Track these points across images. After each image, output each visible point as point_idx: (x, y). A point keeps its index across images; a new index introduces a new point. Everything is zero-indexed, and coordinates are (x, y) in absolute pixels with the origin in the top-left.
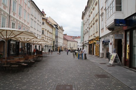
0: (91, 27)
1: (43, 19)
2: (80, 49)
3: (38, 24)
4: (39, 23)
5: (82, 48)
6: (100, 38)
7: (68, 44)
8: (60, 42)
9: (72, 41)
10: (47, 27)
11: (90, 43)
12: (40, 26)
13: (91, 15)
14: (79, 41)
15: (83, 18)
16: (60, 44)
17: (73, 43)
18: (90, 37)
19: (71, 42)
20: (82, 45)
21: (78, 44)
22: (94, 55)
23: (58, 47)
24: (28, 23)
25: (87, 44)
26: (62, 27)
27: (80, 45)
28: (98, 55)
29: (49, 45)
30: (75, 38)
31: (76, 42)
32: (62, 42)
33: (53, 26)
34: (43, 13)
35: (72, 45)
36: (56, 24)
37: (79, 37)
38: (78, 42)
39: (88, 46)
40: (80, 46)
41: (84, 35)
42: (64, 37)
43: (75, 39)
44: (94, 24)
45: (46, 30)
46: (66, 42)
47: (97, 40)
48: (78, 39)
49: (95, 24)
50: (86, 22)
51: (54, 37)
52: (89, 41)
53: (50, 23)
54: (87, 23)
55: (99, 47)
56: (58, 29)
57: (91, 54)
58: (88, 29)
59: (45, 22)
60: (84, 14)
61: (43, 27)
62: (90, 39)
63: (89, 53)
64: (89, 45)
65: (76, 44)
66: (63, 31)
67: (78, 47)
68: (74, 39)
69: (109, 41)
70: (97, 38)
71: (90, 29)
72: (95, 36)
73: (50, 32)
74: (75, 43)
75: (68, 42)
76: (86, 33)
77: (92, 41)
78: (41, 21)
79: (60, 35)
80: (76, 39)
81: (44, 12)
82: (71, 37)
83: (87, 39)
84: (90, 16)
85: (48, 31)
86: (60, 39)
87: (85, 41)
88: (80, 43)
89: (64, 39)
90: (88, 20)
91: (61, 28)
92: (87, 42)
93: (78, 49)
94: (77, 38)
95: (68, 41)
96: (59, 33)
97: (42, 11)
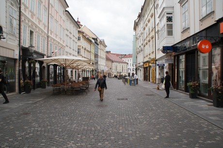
0: (147, 44)
1: (79, 32)
2: (131, 75)
3: (74, 41)
4: (74, 39)
5: (135, 73)
6: (156, 61)
7: (113, 66)
8: (101, 63)
9: (119, 62)
10: (83, 43)
11: (145, 66)
12: (76, 43)
13: (147, 29)
14: (130, 61)
15: (135, 29)
16: (101, 66)
17: (121, 64)
18: (145, 57)
19: (117, 64)
20: (135, 68)
21: (129, 67)
22: (150, 81)
23: (98, 72)
24: (64, 41)
25: (141, 67)
26: (104, 41)
27: (132, 67)
28: (155, 81)
29: (87, 69)
30: (123, 57)
31: (125, 63)
32: (105, 64)
33: (91, 41)
34: (78, 23)
35: (119, 68)
36: (95, 37)
37: (130, 56)
38: (128, 64)
39: (142, 69)
40: (132, 70)
41: (138, 54)
42: (106, 56)
43: (123, 59)
44: (149, 41)
45: (83, 48)
46: (110, 63)
47: (153, 63)
48: (129, 59)
49: (151, 41)
50: (140, 36)
51: (93, 58)
52: (144, 63)
53: (87, 37)
54: (141, 38)
55: (156, 71)
56: (98, 45)
57: (147, 80)
58: (143, 47)
59: (81, 36)
60: (136, 25)
61: (79, 43)
62: (145, 60)
63: (144, 80)
64: (145, 68)
65: (125, 67)
66: (106, 46)
67: (129, 70)
68: (121, 58)
69: (164, 65)
70: (153, 60)
71: (144, 46)
72: (150, 58)
73: (88, 51)
74: (123, 65)
75: (113, 64)
76: (139, 52)
77: (147, 63)
78: (77, 35)
79: (102, 54)
80: (126, 59)
81: (80, 22)
82: (118, 55)
83: (141, 60)
84: (144, 29)
85: (85, 49)
86: (101, 59)
87: (138, 63)
88: (132, 65)
89: (108, 59)
90: (142, 34)
91: (102, 43)
92: (142, 64)
93: (129, 74)
94: (127, 57)
95: (113, 62)
96: (99, 50)
97: (76, 21)
